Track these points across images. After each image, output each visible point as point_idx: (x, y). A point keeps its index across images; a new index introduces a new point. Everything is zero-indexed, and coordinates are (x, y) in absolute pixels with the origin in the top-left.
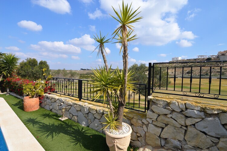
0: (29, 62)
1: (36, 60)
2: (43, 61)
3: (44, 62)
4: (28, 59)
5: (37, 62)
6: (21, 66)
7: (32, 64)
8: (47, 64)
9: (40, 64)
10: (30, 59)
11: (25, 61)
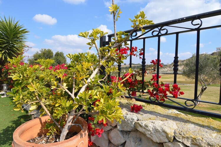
0: (44, 53)
1: (52, 51)
2: (59, 52)
3: (61, 53)
4: (42, 50)
5: (52, 53)
6: (35, 58)
7: (47, 55)
8: (64, 56)
9: (55, 55)
10: (45, 50)
11: (40, 52)
